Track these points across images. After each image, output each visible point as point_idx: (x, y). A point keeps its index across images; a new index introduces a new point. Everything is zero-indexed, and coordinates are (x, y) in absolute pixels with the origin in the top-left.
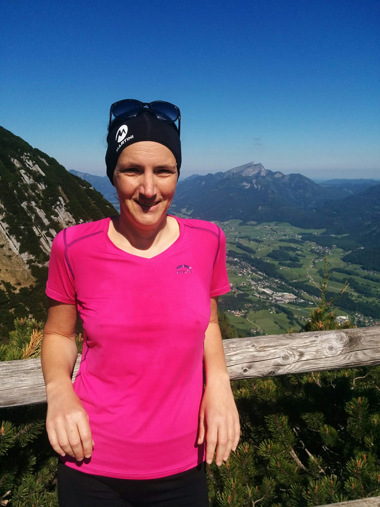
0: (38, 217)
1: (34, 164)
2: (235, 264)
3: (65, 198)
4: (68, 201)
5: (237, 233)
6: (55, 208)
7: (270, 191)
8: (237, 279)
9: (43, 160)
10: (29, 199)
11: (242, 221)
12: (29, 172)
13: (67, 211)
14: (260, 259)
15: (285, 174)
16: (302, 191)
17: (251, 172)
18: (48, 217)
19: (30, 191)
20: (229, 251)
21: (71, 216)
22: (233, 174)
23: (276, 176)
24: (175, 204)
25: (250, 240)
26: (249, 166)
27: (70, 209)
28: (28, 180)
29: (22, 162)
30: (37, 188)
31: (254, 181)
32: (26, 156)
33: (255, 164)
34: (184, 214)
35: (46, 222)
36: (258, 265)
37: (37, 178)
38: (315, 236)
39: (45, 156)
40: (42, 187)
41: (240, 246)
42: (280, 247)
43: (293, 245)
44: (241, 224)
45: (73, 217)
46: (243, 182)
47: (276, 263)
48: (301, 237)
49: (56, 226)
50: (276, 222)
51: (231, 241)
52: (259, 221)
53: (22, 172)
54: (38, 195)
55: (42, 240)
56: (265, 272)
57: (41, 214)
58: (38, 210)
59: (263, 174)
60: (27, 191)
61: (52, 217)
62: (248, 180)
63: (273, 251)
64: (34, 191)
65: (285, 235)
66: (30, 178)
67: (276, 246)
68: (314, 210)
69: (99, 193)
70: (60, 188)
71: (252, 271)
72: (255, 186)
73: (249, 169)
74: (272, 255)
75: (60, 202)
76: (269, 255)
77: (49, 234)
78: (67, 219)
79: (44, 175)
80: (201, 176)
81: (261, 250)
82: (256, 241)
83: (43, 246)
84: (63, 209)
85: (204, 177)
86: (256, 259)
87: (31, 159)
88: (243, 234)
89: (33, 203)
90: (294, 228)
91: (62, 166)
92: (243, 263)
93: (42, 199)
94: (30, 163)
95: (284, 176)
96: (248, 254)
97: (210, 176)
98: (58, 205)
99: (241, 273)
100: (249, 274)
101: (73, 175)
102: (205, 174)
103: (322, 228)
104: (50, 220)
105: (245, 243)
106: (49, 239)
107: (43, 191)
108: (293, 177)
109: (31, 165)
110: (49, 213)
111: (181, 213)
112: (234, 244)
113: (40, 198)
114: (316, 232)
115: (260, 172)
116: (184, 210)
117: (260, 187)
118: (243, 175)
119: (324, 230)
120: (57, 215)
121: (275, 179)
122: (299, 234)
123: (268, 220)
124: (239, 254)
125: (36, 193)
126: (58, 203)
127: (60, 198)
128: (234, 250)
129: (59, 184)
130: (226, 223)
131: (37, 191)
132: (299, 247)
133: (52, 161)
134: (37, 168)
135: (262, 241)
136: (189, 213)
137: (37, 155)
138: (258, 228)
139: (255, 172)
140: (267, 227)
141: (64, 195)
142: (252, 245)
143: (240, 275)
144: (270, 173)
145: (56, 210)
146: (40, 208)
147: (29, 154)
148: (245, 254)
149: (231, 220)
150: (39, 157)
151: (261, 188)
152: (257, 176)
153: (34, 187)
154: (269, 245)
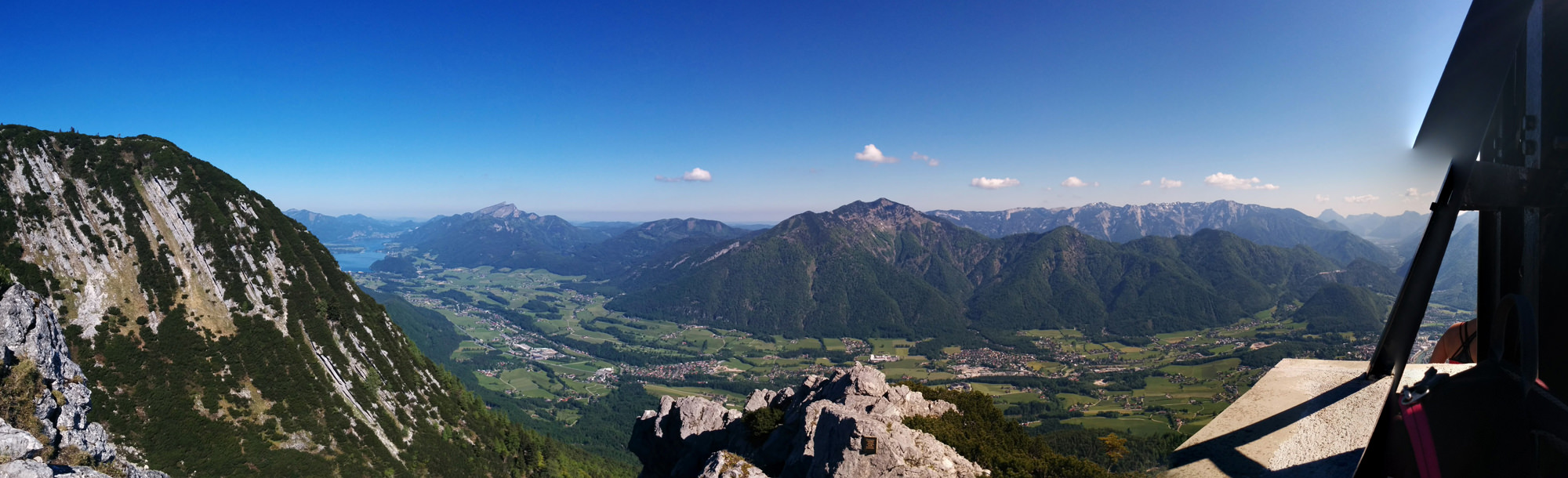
0: (246, 263)
1: (248, 207)
2: (486, 316)
3: (277, 242)
4: (279, 246)
5: (488, 282)
6: (265, 253)
7: (524, 234)
8: (487, 334)
9: (259, 202)
10: (240, 243)
11: (493, 268)
12: (242, 214)
13: (277, 256)
14: (515, 310)
15: (540, 215)
16: (559, 234)
17: (503, 214)
18: (256, 262)
19: (241, 234)
20: (479, 302)
21: (281, 262)
22: (483, 215)
23: (531, 218)
24: (417, 247)
25: (503, 289)
26: (501, 206)
27: (282, 254)
28: (240, 223)
29: (236, 204)
30: (249, 231)
31: (506, 223)
32: (241, 198)
33: (507, 204)
34: (427, 259)
35: (254, 268)
36: (512, 317)
37: (250, 221)
38: (574, 284)
39: (260, 198)
40: (254, 230)
41: (491, 296)
42: (537, 297)
43: (551, 294)
44: (492, 271)
45: (284, 264)
46: (494, 224)
47: (533, 315)
48: (559, 285)
49: (263, 272)
50: (531, 269)
51: (482, 290)
52: (513, 268)
53: (235, 214)
54: (249, 239)
55: (248, 287)
56: (521, 325)
57: (250, 259)
58: (247, 255)
59: (516, 215)
60: (237, 235)
61: (261, 262)
62: (500, 221)
63: (530, 301)
64: (245, 235)
65: (542, 283)
66: (242, 221)
67: (533, 296)
68: (573, 255)
69: (315, 237)
70: (273, 232)
71: (506, 324)
72: (507, 228)
73: (500, 210)
74: (529, 306)
75: (271, 246)
76: (524, 306)
77: (255, 282)
78: (276, 266)
79: (257, 217)
80: (447, 217)
81: (516, 301)
82: (510, 290)
83: (248, 293)
84: (274, 255)
85: (450, 217)
86: (511, 310)
87: (246, 201)
88: (495, 283)
89: (243, 248)
90: (552, 274)
91: (277, 208)
92: (496, 315)
93: (253, 244)
94: (245, 206)
95: (539, 218)
96: (500, 304)
97: (457, 217)
98: (269, 250)
99: (493, 327)
100: (502, 327)
101: (288, 217)
102: (451, 215)
103: (582, 274)
104: (258, 266)
105: (497, 292)
106: (255, 286)
107: (255, 235)
108: (549, 218)
109: (245, 207)
110: (258, 258)
111: (424, 258)
112: (485, 294)
113: (250, 242)
114: (576, 279)
115: (513, 213)
116: (427, 255)
117: (512, 229)
118: (495, 216)
119: (584, 277)
120: (265, 261)
121: (530, 221)
122: (558, 282)
123: (524, 267)
124: (490, 305)
125: (247, 237)
126: (269, 248)
127: (272, 243)
128: (484, 300)
129: (272, 228)
130: (475, 270)
131: (248, 235)
132: (558, 296)
133: (268, 204)
134: (250, 211)
135: (516, 291)
136: (433, 259)
137: (252, 197)
138: (511, 275)
139: (508, 213)
140: (523, 274)
141: (276, 240)
142: (506, 295)
143: (492, 329)
144: (523, 214)
145: (266, 256)
146: (249, 253)
147: (244, 196)
148: (498, 306)
149: (480, 267)
150: (255, 199)
151: (515, 230)
152: (510, 217)
153: (245, 231)
154: (524, 295)
